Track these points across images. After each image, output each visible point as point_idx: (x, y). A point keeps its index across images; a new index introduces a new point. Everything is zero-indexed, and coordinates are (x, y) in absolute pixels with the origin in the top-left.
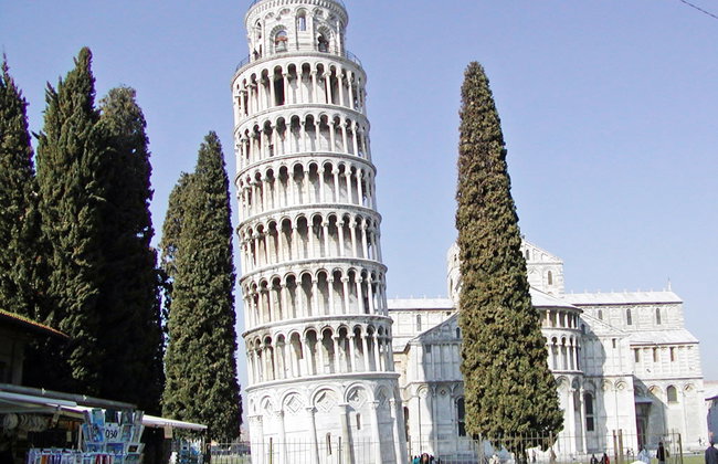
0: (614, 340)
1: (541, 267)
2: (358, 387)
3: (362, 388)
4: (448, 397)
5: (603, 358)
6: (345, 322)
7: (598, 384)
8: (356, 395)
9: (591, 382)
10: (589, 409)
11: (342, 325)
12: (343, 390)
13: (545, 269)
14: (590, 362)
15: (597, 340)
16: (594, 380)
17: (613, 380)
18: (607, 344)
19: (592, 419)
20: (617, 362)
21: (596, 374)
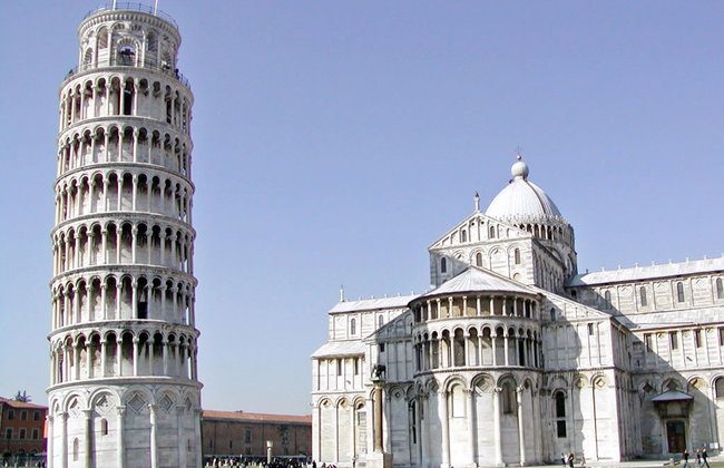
0: (590, 325)
1: (507, 244)
2: (106, 393)
3: (110, 394)
4: (403, 399)
5: (578, 348)
6: (97, 329)
7: (570, 379)
8: (104, 400)
9: (562, 377)
10: (561, 411)
11: (94, 332)
12: (88, 395)
13: (510, 247)
14: (560, 354)
15: (569, 326)
16: (565, 375)
17: (589, 375)
18: (583, 331)
19: (564, 422)
20: (594, 352)
21: (567, 368)
